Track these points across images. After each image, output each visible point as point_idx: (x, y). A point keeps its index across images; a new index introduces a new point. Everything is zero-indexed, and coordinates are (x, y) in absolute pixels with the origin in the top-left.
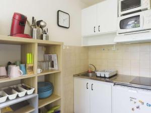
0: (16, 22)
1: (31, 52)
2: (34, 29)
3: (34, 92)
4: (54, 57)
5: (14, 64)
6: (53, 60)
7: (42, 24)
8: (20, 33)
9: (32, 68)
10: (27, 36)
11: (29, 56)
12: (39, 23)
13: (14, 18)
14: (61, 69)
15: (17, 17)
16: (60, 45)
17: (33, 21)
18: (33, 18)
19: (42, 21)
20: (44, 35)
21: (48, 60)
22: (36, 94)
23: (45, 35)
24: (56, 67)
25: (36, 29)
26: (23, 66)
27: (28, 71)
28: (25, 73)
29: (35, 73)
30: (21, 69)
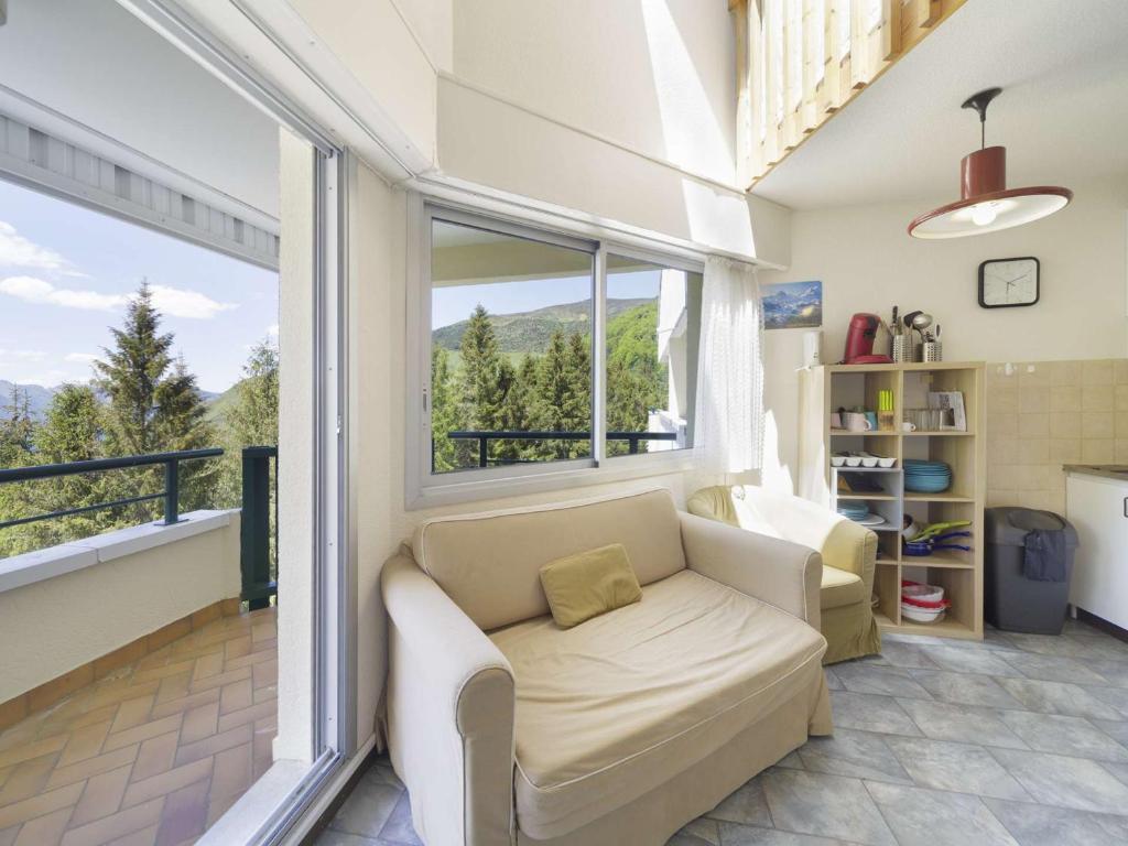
0: (857, 333)
1: (888, 389)
2: (897, 337)
3: (894, 465)
4: (955, 400)
5: (853, 411)
6: (951, 406)
7: (919, 320)
8: (865, 354)
9: (890, 420)
10: (881, 360)
11: (883, 395)
12: (909, 319)
13: (852, 326)
14: (975, 431)
15: (859, 324)
16: (971, 371)
17: (895, 317)
18: (895, 309)
19: (920, 313)
20: (927, 345)
21: (938, 405)
22: (900, 468)
23: (931, 344)
24: (960, 426)
25: (902, 337)
26: (871, 414)
27: (881, 424)
28: (876, 428)
29: (898, 429)
30: (867, 417)
